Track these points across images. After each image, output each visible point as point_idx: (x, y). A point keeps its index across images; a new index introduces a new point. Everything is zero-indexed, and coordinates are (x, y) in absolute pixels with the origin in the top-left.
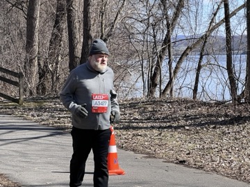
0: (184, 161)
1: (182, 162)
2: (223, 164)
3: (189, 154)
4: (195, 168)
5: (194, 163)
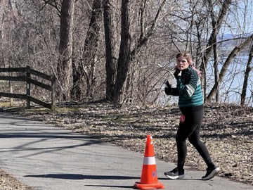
0: (230, 175)
1: (228, 175)
3: (235, 166)
4: (243, 182)
5: (241, 177)
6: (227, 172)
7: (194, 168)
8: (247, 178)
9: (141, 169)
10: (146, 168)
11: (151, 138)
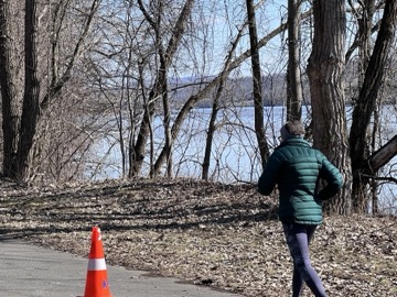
0: (210, 281)
1: (207, 283)
2: (274, 285)
3: (214, 269)
4: (230, 291)
5: (225, 284)
6: (204, 278)
7: (155, 273)
8: (235, 285)
9: (84, 275)
10: (92, 275)
11: (99, 230)
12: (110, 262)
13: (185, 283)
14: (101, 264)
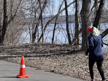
1: (53, 71)
2: (71, 72)
4: (59, 74)
5: (58, 72)
6: (52, 70)
7: (39, 69)
8: (61, 72)
9: (19, 69)
10: (21, 69)
11: (23, 57)
12: (26, 66)
13: (47, 71)
14: (24, 66)
